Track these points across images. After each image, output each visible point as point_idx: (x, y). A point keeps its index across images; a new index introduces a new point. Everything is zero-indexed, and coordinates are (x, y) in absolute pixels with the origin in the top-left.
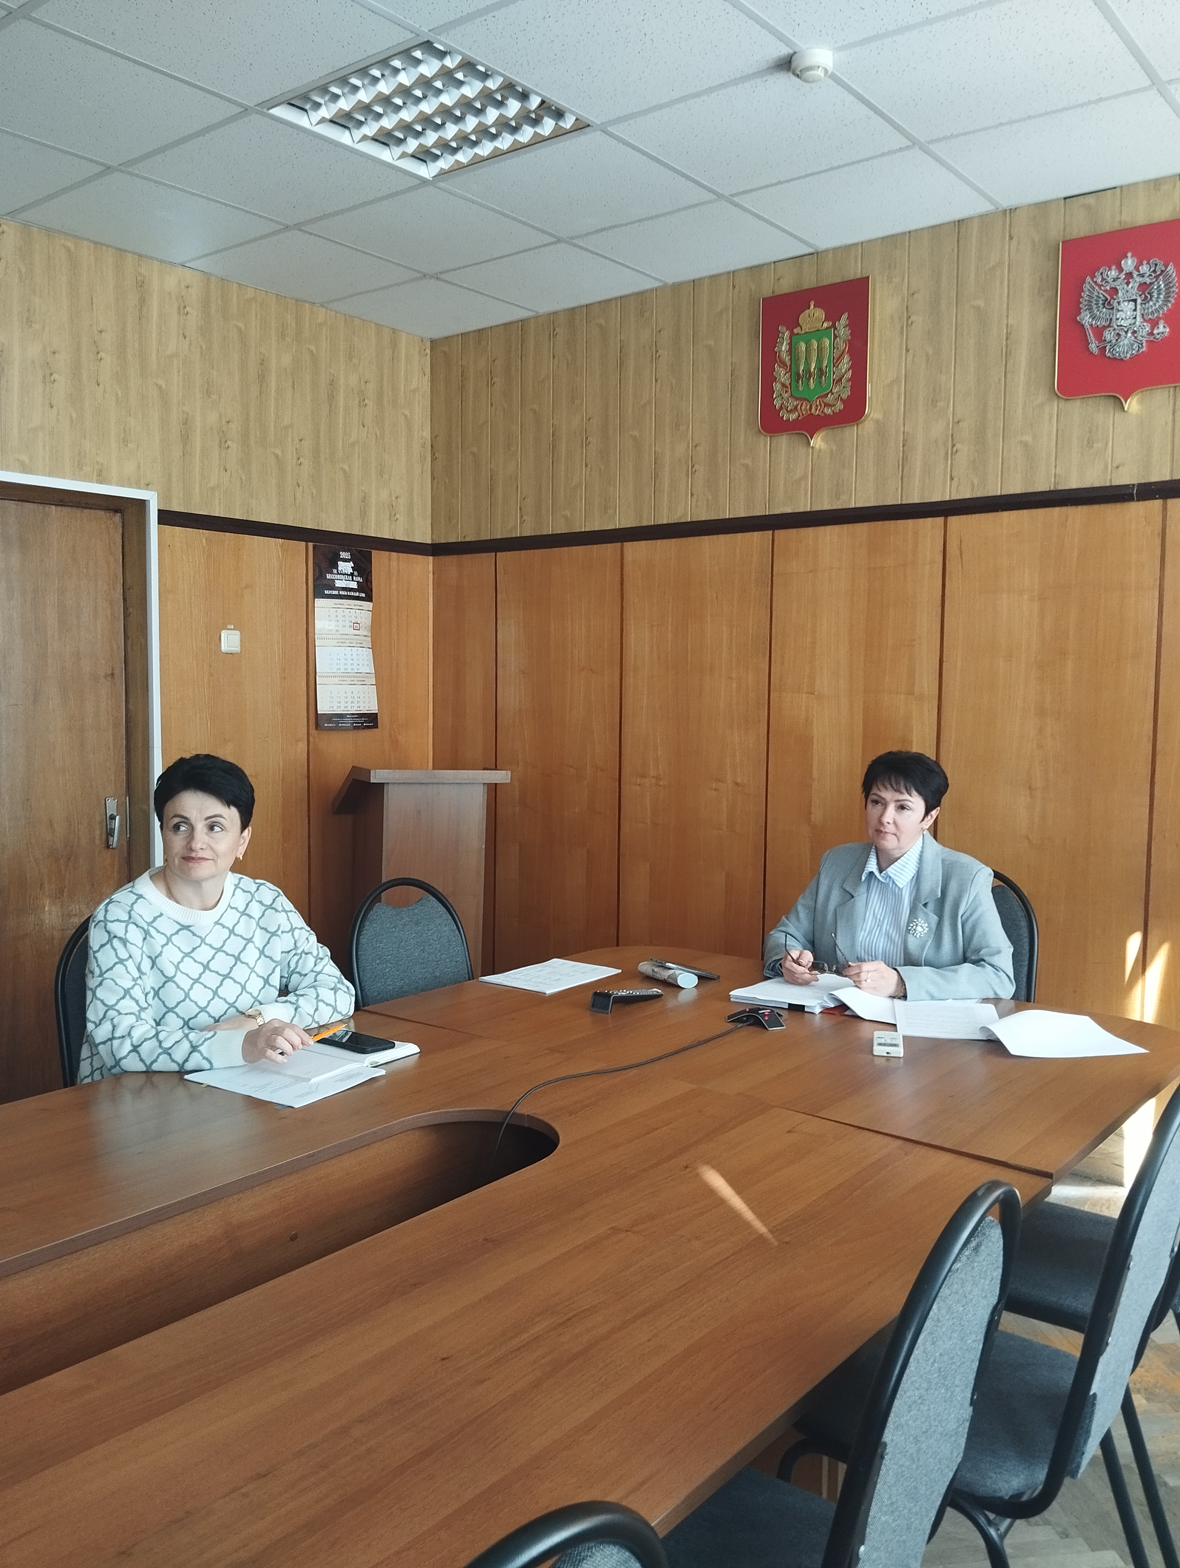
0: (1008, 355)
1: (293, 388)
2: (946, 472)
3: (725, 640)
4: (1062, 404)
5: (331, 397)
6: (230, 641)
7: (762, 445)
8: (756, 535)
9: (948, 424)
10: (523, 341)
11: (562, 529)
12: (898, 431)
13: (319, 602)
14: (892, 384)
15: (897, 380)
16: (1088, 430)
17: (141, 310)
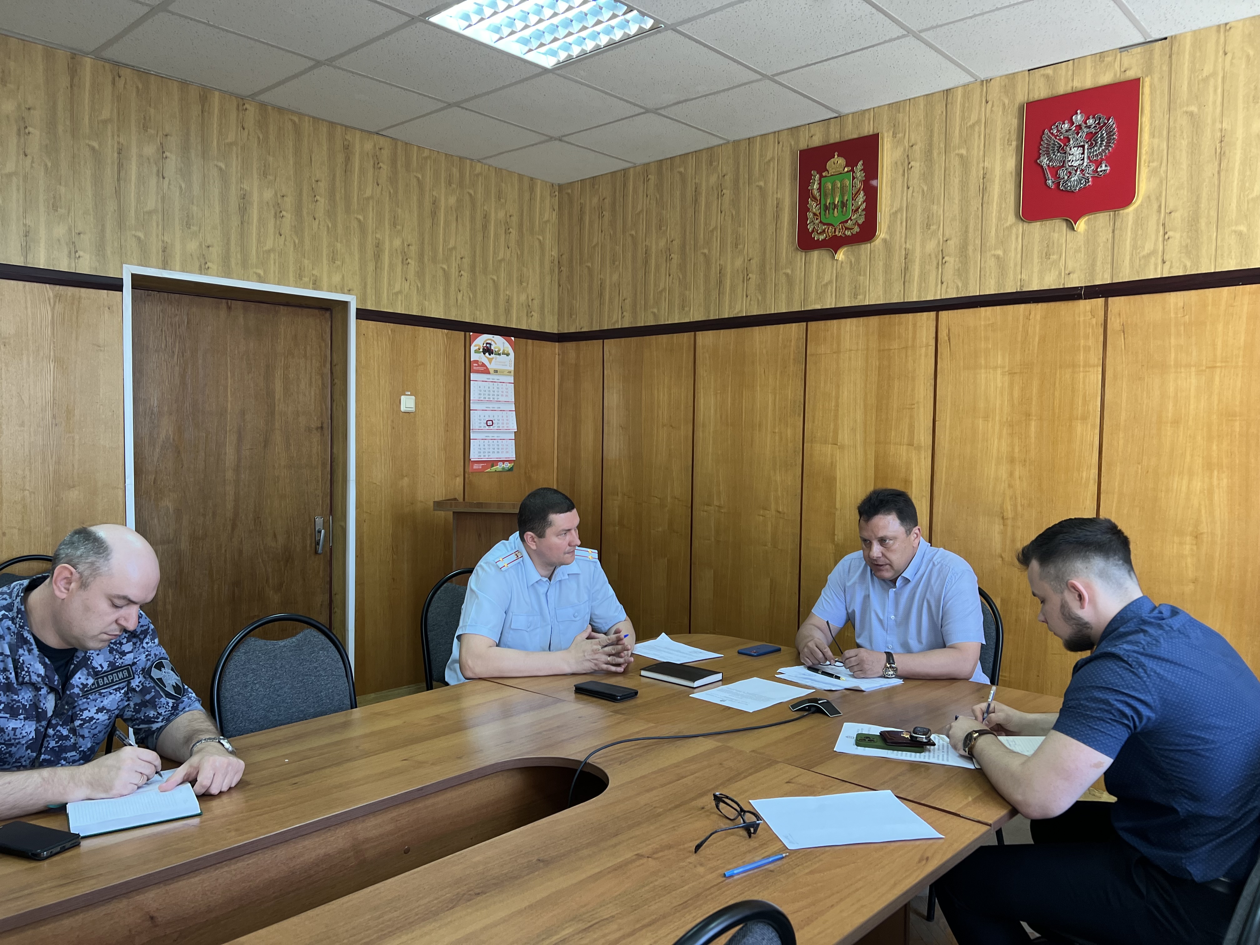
0: (984, 190)
1: (457, 220)
2: (937, 278)
3: (770, 404)
4: (1026, 225)
5: (485, 227)
6: (407, 403)
7: (799, 258)
8: (794, 326)
9: (939, 242)
10: (625, 185)
12: (901, 247)
14: (896, 212)
15: (900, 210)
16: (1046, 245)
17: (346, 166)
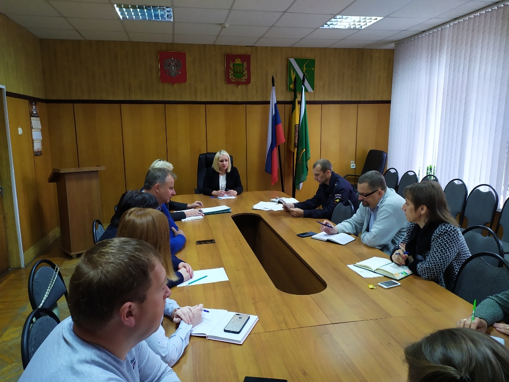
0: (216, 74)
2: (205, 95)
4: (227, 85)
6: (20, 131)
7: (160, 84)
8: (160, 105)
9: (205, 86)
10: (79, 46)
11: (98, 98)
12: (194, 86)
13: (32, 118)
14: (192, 75)
16: (232, 91)
